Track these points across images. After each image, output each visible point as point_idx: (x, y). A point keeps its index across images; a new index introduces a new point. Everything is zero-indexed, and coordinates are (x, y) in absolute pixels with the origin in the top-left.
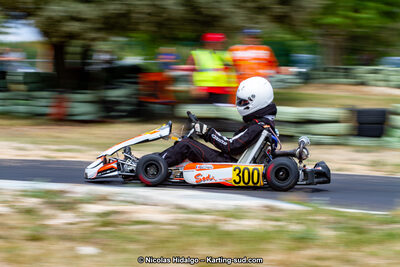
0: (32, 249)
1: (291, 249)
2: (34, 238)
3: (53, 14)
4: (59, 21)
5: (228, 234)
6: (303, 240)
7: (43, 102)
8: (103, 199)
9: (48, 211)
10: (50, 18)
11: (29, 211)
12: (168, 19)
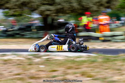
0: (29, 67)
1: (90, 64)
2: (30, 65)
3: (42, 9)
4: (44, 11)
5: (76, 61)
6: (93, 62)
7: (41, 34)
8: (48, 55)
9: (34, 59)
10: (41, 10)
11: (29, 59)
12: (75, 9)
